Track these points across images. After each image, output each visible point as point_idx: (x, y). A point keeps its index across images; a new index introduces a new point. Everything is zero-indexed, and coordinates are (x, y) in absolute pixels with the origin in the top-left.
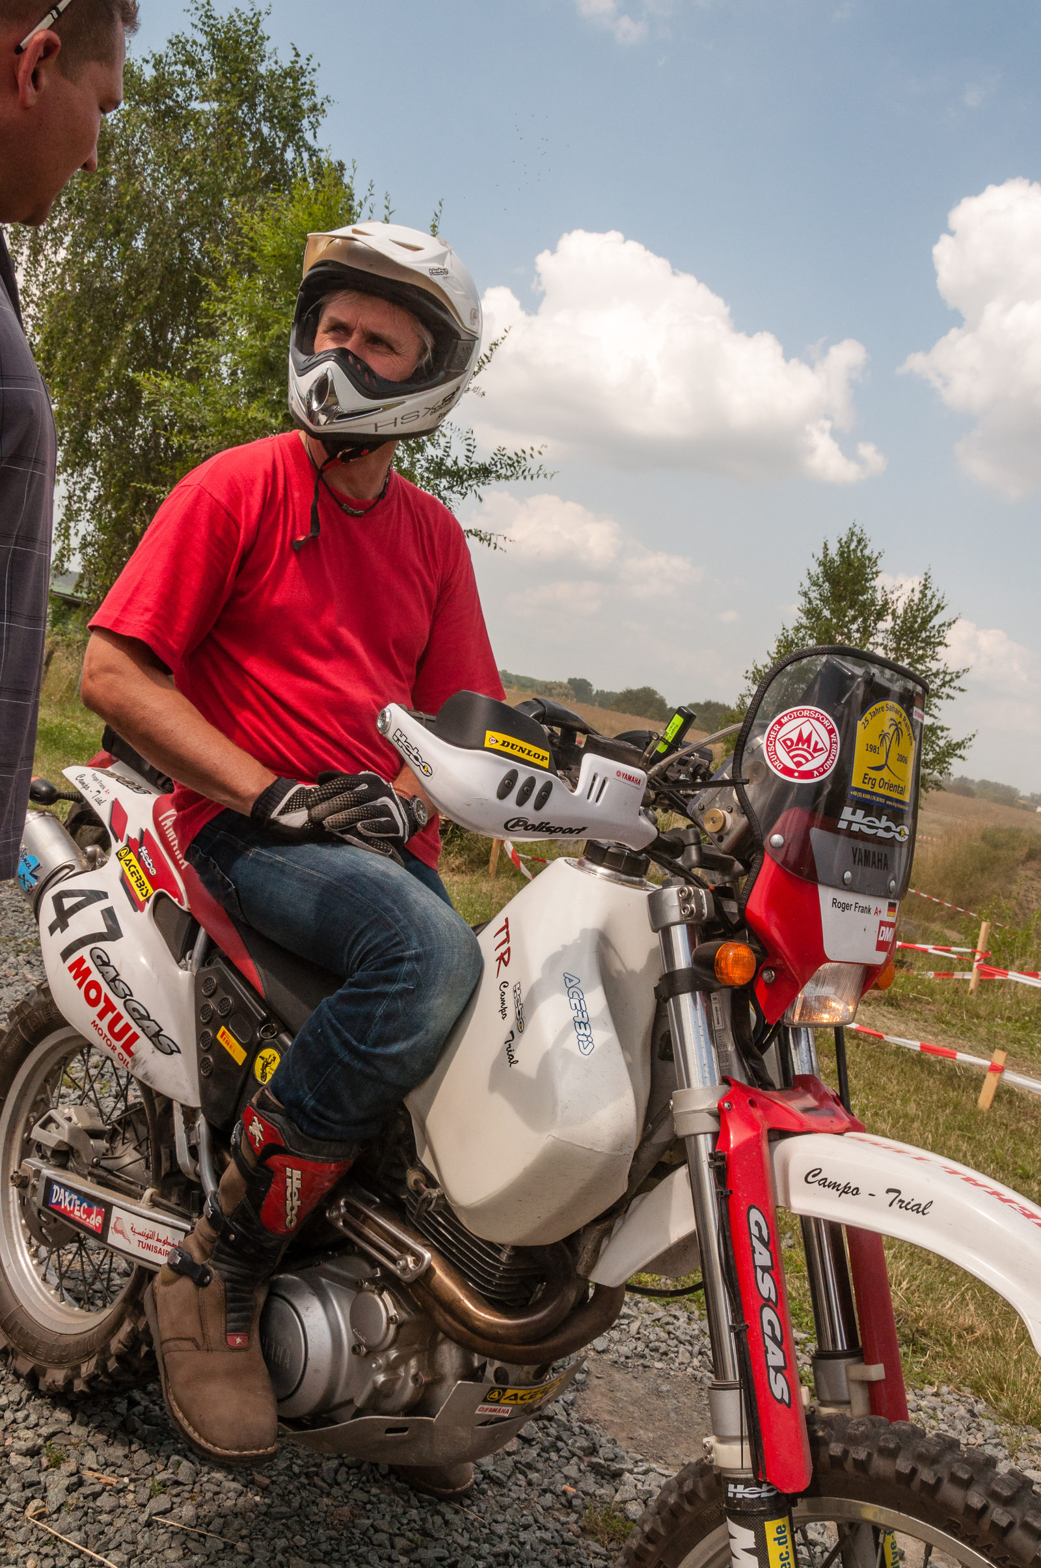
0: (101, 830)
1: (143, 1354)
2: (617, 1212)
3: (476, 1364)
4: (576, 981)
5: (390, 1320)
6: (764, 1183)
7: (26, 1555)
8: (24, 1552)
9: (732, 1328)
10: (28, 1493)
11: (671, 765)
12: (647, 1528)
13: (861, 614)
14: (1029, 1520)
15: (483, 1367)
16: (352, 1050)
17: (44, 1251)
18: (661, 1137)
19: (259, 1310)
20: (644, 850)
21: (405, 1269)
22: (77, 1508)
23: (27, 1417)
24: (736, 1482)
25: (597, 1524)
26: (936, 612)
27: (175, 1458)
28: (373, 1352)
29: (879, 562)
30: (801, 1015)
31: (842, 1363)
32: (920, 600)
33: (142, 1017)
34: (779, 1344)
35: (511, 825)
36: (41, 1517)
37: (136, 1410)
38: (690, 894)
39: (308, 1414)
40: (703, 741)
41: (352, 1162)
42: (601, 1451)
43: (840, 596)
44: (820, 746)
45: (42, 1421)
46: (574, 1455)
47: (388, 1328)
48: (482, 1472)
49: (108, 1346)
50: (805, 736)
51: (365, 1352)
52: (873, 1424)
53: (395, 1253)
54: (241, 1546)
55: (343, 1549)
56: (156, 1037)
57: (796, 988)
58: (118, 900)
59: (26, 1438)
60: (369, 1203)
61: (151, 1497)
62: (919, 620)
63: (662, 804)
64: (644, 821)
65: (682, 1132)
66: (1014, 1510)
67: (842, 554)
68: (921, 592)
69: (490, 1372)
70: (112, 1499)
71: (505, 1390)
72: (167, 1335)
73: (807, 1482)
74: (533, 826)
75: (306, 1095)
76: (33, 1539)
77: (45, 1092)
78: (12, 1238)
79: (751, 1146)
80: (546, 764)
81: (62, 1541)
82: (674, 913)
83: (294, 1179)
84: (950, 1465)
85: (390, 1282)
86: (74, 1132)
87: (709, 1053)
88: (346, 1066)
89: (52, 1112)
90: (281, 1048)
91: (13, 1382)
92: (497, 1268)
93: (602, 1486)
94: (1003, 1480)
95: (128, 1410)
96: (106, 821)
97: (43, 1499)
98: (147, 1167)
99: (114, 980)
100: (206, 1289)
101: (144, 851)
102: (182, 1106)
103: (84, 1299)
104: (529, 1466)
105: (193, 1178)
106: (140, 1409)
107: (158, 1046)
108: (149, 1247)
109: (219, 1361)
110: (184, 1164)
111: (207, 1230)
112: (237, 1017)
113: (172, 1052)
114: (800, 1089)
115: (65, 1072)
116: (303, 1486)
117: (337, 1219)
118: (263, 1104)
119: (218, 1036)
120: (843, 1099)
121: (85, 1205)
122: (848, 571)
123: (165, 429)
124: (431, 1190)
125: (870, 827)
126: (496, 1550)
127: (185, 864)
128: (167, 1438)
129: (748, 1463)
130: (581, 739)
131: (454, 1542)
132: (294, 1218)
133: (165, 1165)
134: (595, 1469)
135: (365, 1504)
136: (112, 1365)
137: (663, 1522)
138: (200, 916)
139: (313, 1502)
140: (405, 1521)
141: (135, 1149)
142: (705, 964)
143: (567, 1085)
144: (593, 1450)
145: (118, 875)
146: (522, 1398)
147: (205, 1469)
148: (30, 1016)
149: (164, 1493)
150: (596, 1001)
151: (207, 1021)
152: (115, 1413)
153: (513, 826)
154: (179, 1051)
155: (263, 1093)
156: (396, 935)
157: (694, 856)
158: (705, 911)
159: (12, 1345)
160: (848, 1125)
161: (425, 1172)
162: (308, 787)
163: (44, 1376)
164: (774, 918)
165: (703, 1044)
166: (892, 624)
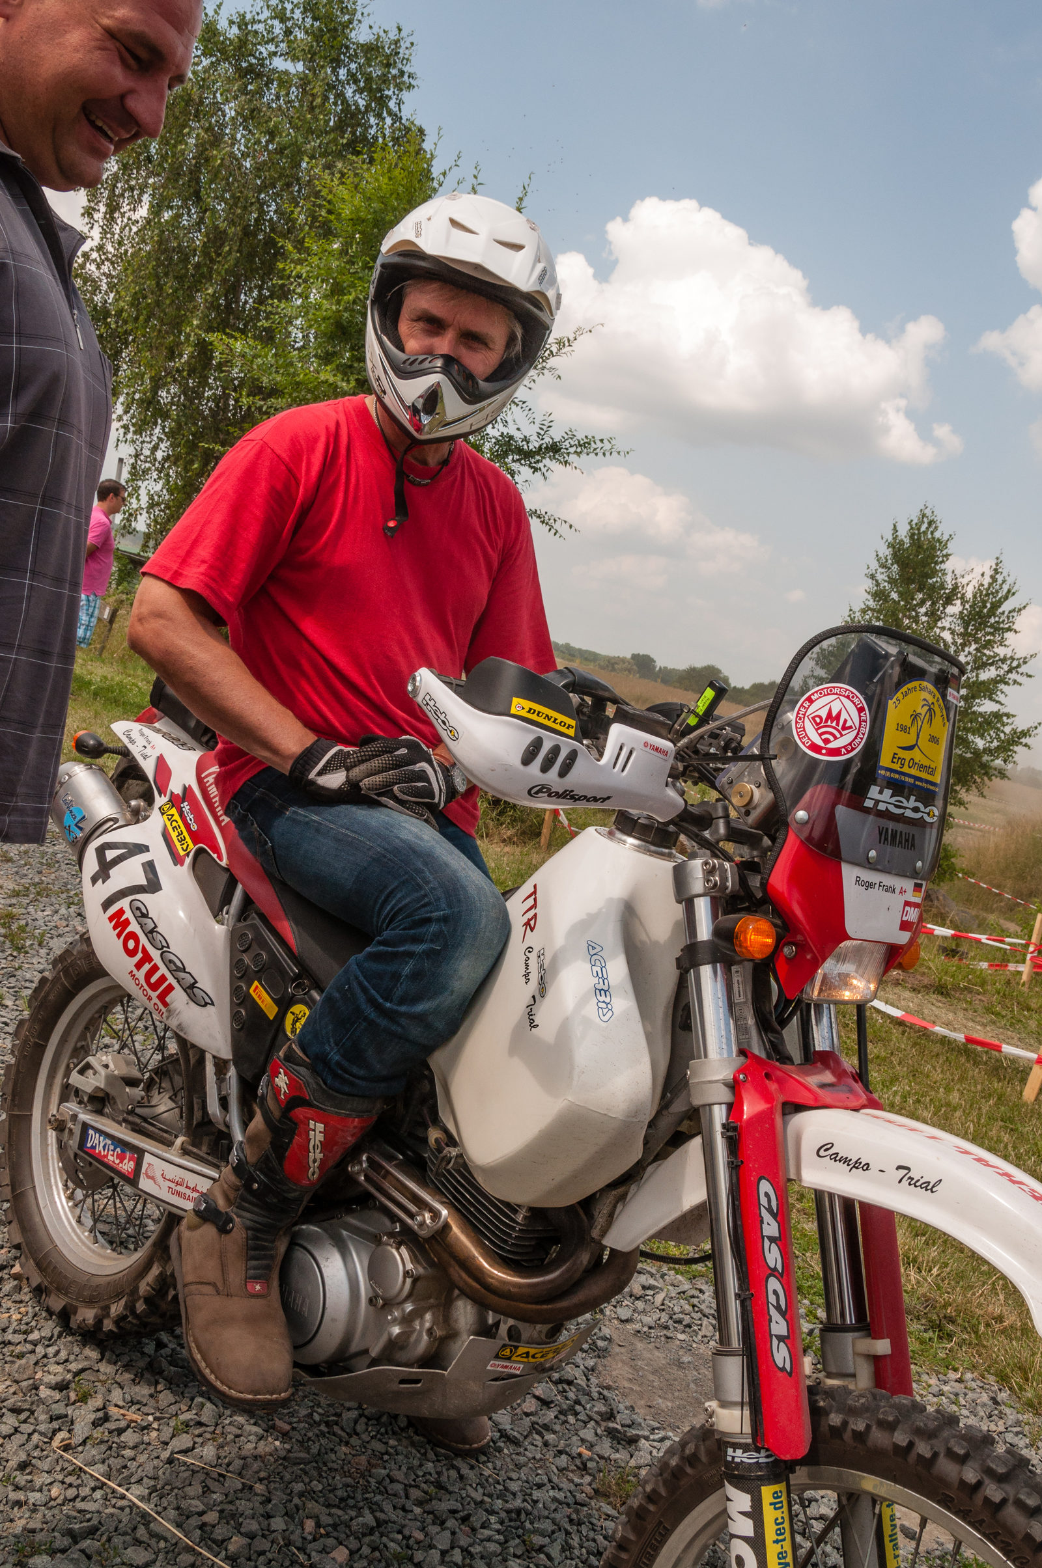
0: (147, 785)
1: (170, 1298)
2: (631, 1177)
3: (490, 1321)
4: (599, 949)
5: (407, 1274)
6: (775, 1156)
7: (51, 1484)
8: (49, 1481)
9: (737, 1296)
10: (55, 1425)
11: (702, 737)
12: (648, 1488)
13: (930, 597)
14: (1022, 1497)
15: (497, 1325)
16: (378, 1007)
17: (79, 1194)
18: (678, 1107)
19: (279, 1259)
20: (672, 822)
21: (422, 1224)
22: (102, 1442)
23: (57, 1353)
24: (735, 1446)
25: (610, 1487)
26: (1006, 598)
27: (199, 1400)
28: (389, 1304)
29: (949, 545)
30: (821, 990)
31: (849, 1336)
32: (990, 584)
33: (178, 969)
34: (783, 1314)
35: (535, 791)
36: (66, 1448)
37: (163, 1352)
38: (714, 866)
39: (324, 1362)
40: (735, 715)
41: (375, 1118)
42: (618, 1417)
43: (909, 579)
44: (849, 724)
45: (72, 1358)
46: (591, 1419)
47: (404, 1282)
48: (500, 1431)
49: (137, 1288)
50: (834, 714)
51: (382, 1304)
52: (875, 1398)
53: (413, 1208)
54: (259, 1488)
55: (359, 1496)
56: (191, 989)
57: (816, 964)
58: (159, 854)
59: (56, 1373)
60: (390, 1158)
61: (173, 1436)
62: (988, 605)
63: (691, 777)
64: (671, 793)
65: (697, 1101)
66: (1007, 1487)
67: (912, 536)
68: (992, 577)
69: (503, 1329)
70: (136, 1435)
71: (516, 1348)
72: (190, 1278)
73: (805, 1449)
74: (557, 793)
75: (332, 1049)
76: (58, 1468)
77: (85, 1039)
78: (49, 1179)
79: (764, 1118)
80: (571, 732)
81: (85, 1472)
82: (697, 885)
83: (317, 1132)
84: (947, 1441)
85: (408, 1237)
86: (110, 1079)
87: (727, 1024)
88: (371, 1023)
89: (90, 1059)
90: (310, 1003)
91: (45, 1319)
92: (513, 1228)
93: (617, 1451)
94: (998, 1457)
95: (156, 1351)
96: (151, 776)
97: (70, 1431)
98: (181, 1117)
99: (152, 931)
100: (228, 1237)
101: (186, 807)
102: (214, 1057)
103: (118, 1244)
104: (546, 1427)
105: (224, 1129)
106: (167, 1351)
107: (193, 998)
108: (178, 1194)
109: (238, 1306)
110: (214, 1115)
111: (233, 1178)
112: (270, 972)
113: (206, 1004)
114: (819, 1064)
115: (105, 1021)
116: (323, 1434)
117: (358, 1173)
118: (290, 1058)
119: (251, 991)
120: (861, 1076)
121: (118, 1150)
122: (918, 553)
123: (235, 390)
124: (451, 1149)
125: (897, 806)
126: (509, 1506)
127: (226, 820)
128: (192, 1381)
129: (747, 1429)
130: (610, 710)
131: (468, 1496)
132: (317, 1170)
133: (197, 1115)
134: (612, 1433)
135: (383, 1454)
136: (140, 1306)
137: (665, 1482)
138: (238, 873)
139: (332, 1450)
140: (421, 1473)
141: (170, 1098)
142: (725, 935)
143: (585, 1051)
144: (610, 1416)
145: (160, 829)
146: (533, 1357)
147: (228, 1412)
148: (72, 964)
149: (186, 1432)
150: (617, 969)
151: (240, 975)
152: (143, 1353)
153: (537, 793)
154: (213, 1004)
155: (290, 1047)
156: (426, 896)
157: (722, 830)
158: (729, 884)
159: (46, 1283)
160: (865, 1102)
161: (446, 1131)
162: (346, 749)
163: (75, 1314)
164: (796, 895)
165: (722, 1016)
166: (961, 608)
